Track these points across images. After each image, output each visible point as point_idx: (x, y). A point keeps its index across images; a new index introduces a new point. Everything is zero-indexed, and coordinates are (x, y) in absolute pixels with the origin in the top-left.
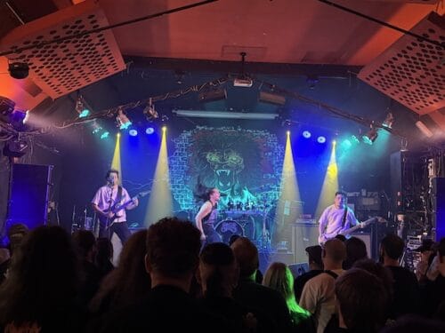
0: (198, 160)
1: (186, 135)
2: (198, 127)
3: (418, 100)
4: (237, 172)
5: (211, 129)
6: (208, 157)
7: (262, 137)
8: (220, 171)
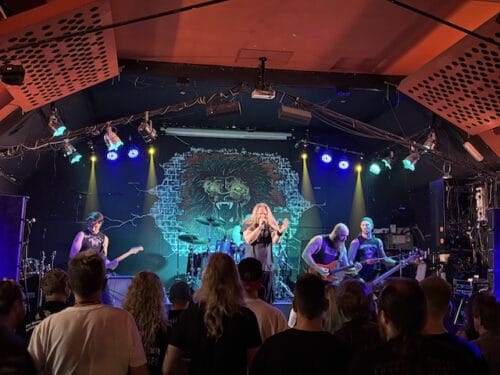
0: (193, 190)
1: (178, 158)
2: (192, 149)
3: (471, 117)
4: (242, 205)
5: (209, 151)
6: (206, 186)
7: (272, 161)
8: (221, 203)
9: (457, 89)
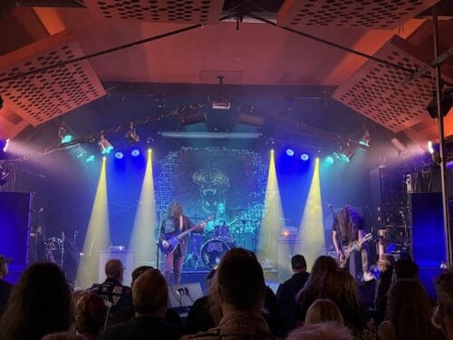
0: (184, 181)
1: (172, 156)
2: (183, 148)
3: (391, 119)
4: (223, 191)
5: (196, 149)
6: (194, 177)
7: (247, 156)
8: (207, 190)
9: (375, 97)
